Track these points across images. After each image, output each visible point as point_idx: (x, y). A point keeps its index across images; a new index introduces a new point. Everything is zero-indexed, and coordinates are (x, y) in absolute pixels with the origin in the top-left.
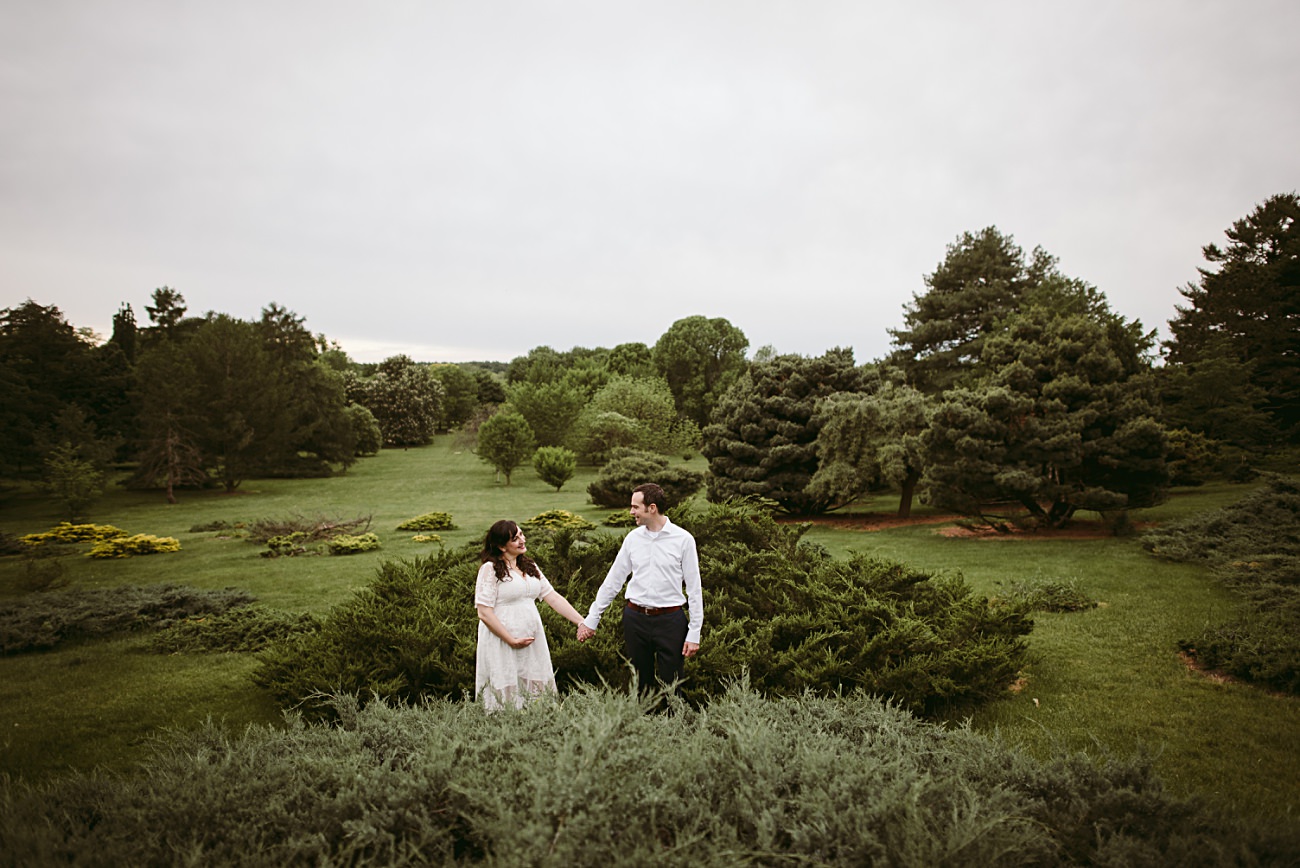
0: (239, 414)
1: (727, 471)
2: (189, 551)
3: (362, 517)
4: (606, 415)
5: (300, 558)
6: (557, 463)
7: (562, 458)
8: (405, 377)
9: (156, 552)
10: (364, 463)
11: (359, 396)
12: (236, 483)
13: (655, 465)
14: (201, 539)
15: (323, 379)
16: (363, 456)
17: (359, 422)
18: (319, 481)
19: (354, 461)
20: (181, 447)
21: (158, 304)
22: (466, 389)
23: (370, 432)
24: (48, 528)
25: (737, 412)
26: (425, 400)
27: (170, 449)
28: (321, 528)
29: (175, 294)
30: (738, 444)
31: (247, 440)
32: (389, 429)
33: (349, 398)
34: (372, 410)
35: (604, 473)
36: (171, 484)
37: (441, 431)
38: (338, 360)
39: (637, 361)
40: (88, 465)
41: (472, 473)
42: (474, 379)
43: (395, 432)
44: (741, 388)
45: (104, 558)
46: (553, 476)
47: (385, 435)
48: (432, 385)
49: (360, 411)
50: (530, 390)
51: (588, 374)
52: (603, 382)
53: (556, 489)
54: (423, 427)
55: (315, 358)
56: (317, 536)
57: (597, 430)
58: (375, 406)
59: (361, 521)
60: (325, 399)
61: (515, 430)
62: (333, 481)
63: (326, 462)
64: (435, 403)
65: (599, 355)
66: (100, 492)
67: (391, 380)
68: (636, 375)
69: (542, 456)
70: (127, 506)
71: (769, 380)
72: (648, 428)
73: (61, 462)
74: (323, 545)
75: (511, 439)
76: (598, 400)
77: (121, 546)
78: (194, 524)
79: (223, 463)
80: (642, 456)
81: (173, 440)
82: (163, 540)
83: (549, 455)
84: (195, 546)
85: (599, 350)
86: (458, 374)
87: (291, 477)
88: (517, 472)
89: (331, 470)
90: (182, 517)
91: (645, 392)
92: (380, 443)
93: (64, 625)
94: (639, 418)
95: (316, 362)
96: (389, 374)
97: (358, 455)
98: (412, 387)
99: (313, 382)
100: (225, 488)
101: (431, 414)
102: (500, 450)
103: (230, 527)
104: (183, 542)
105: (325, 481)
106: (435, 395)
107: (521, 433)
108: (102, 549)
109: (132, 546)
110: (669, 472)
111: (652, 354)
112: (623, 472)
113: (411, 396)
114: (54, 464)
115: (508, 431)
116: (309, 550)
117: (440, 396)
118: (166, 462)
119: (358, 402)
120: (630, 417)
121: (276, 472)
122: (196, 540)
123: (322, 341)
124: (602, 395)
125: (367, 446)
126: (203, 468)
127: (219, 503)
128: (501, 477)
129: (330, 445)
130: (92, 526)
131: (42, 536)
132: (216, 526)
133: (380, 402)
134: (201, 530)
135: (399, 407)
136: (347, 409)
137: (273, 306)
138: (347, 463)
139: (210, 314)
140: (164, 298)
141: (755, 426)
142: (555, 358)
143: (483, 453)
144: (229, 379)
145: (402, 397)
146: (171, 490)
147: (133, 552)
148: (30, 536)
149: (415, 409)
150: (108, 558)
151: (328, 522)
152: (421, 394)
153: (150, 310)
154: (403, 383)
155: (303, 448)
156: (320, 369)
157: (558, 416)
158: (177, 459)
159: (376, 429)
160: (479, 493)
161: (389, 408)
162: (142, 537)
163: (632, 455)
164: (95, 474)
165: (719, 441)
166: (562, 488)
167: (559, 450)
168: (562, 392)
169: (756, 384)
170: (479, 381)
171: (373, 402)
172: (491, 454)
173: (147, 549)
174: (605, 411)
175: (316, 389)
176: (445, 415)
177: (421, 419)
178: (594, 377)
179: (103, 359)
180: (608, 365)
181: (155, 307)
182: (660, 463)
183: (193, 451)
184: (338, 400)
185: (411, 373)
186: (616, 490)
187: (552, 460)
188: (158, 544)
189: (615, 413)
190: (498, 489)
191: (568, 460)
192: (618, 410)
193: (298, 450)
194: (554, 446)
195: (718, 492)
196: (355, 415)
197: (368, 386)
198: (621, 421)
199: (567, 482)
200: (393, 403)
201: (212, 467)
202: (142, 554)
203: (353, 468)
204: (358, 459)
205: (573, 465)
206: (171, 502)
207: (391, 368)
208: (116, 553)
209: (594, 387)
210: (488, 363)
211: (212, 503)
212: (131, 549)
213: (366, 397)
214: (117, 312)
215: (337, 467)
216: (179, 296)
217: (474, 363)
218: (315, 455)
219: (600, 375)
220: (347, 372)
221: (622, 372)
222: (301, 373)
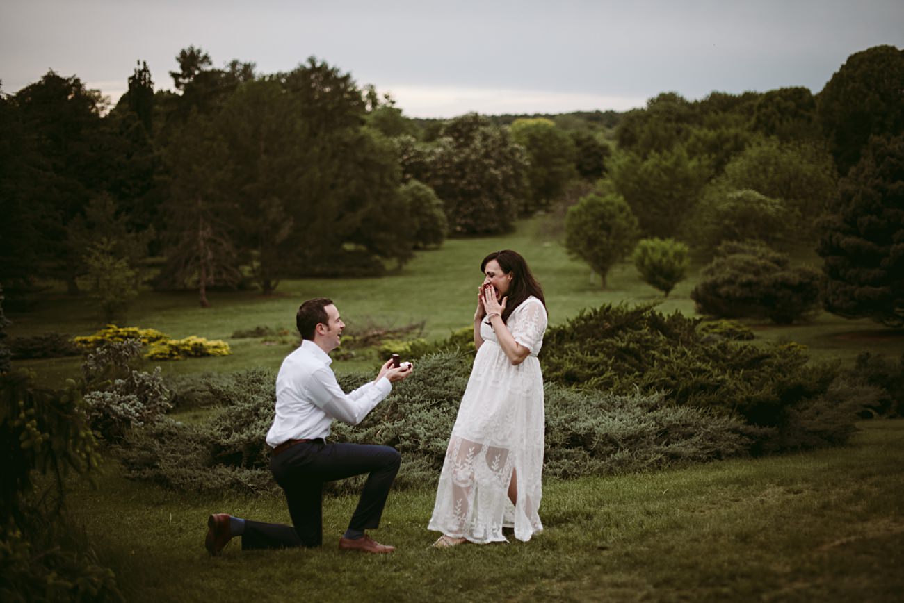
0: (276, 201)
1: (841, 273)
2: (240, 355)
3: (414, 323)
4: (739, 194)
5: (349, 363)
6: (664, 260)
7: (671, 253)
8: (477, 142)
9: (208, 355)
10: (424, 259)
11: (418, 169)
12: (273, 283)
13: (769, 264)
14: (246, 345)
15: (373, 151)
16: (425, 249)
17: (418, 205)
18: (369, 282)
19: (411, 256)
20: (214, 241)
21: (183, 67)
22: (561, 156)
23: (433, 218)
24: (93, 331)
25: (853, 200)
26: (503, 172)
27: (202, 243)
28: (370, 334)
29: (202, 55)
30: (852, 240)
31: (285, 231)
32: (457, 212)
33: (405, 173)
34: (436, 188)
35: (706, 273)
36: (203, 284)
37: (526, 214)
38: (392, 120)
39: (795, 115)
40: (123, 263)
41: (562, 272)
42: (571, 142)
43: (465, 216)
44: (863, 169)
45: (161, 360)
46: (658, 278)
47: (451, 220)
48: (513, 151)
49: (419, 189)
50: (633, 161)
51: (719, 137)
52: (739, 148)
53: (663, 293)
54: (501, 209)
55: (363, 123)
56: (366, 342)
57: (726, 215)
58: (439, 182)
59: (413, 328)
60: (376, 176)
61: (612, 216)
62: (386, 282)
63: (377, 257)
64: (517, 176)
65: (746, 104)
66: (135, 293)
67: (459, 146)
68: (784, 138)
69: (645, 250)
70: (158, 309)
71: (893, 160)
72: (797, 210)
73: (97, 259)
74: (372, 351)
75: (607, 228)
76: (729, 173)
77: (176, 348)
78: (236, 329)
79: (259, 259)
80: (754, 253)
81: (205, 233)
82: (213, 343)
83: (653, 249)
84: (244, 350)
85: (748, 96)
86: (550, 134)
87: (335, 276)
88: (616, 271)
89: (382, 267)
90: (219, 322)
91: (796, 161)
92: (445, 231)
93: (176, 396)
94: (787, 198)
95: (364, 129)
96: (456, 139)
97: (416, 248)
98: (487, 156)
99: (360, 156)
100: (261, 289)
101: (512, 191)
102: (592, 242)
103: (272, 334)
104: (232, 347)
105: (376, 281)
106: (517, 166)
107: (620, 221)
108: (159, 351)
109: (186, 348)
110: (786, 274)
111: (817, 103)
112: (727, 273)
113: (486, 167)
114: (91, 261)
115: (602, 217)
116: (358, 356)
117: (525, 168)
118: (198, 259)
119: (418, 177)
120: (773, 197)
121: (318, 269)
122: (241, 345)
123: (372, 96)
124: (736, 166)
125: (428, 236)
126: (236, 265)
127: (255, 307)
128: (595, 278)
129: (382, 235)
130: (135, 329)
131: (91, 338)
132: (259, 332)
133: (445, 177)
134: (243, 336)
135: (470, 183)
136: (403, 188)
137: (312, 61)
138: (404, 258)
139: (234, 64)
140: (190, 60)
141: (874, 218)
142: (684, 110)
143: (572, 246)
144: (264, 157)
145: (473, 170)
146: (203, 291)
147: (187, 354)
148: (78, 338)
149: (491, 185)
150: (165, 359)
151: (378, 328)
152: (498, 165)
153: (175, 76)
154: (475, 150)
155: (349, 239)
156: (369, 137)
157: (671, 196)
158: (210, 255)
159: (440, 213)
160: (564, 299)
161: (456, 185)
162: (194, 339)
163: (743, 251)
164: (131, 273)
165: (831, 237)
166: (672, 293)
167: (668, 244)
168: (677, 164)
169: (878, 166)
170: (579, 143)
171: (435, 176)
172: (581, 248)
173: (199, 352)
174: (739, 188)
175: (365, 164)
176: (530, 192)
177: (498, 199)
178: (727, 140)
179: (121, 133)
180: (753, 120)
181: (180, 71)
182: (777, 262)
183: (227, 246)
184: (392, 178)
185: (485, 137)
186: (719, 296)
187: (657, 257)
188: (209, 347)
189: (751, 192)
190: (589, 294)
191: (679, 256)
192: (758, 188)
193: (343, 242)
194: (662, 238)
195: (830, 299)
196: (413, 195)
197: (430, 154)
198: (760, 201)
199: (677, 286)
200: (462, 177)
201: (246, 263)
202: (196, 356)
203: (411, 265)
204: (418, 254)
205: (686, 262)
206: (203, 305)
207: (459, 131)
208: (171, 355)
209: (728, 155)
210: (598, 112)
211: (248, 307)
212: (185, 351)
213: (426, 170)
214: (132, 74)
215: (391, 264)
216: (206, 58)
217: (579, 114)
218: (362, 248)
219: (736, 136)
220: (403, 138)
221: (770, 131)
222: (346, 145)
